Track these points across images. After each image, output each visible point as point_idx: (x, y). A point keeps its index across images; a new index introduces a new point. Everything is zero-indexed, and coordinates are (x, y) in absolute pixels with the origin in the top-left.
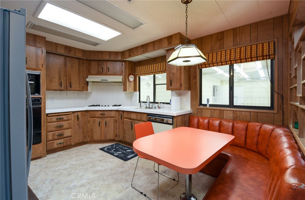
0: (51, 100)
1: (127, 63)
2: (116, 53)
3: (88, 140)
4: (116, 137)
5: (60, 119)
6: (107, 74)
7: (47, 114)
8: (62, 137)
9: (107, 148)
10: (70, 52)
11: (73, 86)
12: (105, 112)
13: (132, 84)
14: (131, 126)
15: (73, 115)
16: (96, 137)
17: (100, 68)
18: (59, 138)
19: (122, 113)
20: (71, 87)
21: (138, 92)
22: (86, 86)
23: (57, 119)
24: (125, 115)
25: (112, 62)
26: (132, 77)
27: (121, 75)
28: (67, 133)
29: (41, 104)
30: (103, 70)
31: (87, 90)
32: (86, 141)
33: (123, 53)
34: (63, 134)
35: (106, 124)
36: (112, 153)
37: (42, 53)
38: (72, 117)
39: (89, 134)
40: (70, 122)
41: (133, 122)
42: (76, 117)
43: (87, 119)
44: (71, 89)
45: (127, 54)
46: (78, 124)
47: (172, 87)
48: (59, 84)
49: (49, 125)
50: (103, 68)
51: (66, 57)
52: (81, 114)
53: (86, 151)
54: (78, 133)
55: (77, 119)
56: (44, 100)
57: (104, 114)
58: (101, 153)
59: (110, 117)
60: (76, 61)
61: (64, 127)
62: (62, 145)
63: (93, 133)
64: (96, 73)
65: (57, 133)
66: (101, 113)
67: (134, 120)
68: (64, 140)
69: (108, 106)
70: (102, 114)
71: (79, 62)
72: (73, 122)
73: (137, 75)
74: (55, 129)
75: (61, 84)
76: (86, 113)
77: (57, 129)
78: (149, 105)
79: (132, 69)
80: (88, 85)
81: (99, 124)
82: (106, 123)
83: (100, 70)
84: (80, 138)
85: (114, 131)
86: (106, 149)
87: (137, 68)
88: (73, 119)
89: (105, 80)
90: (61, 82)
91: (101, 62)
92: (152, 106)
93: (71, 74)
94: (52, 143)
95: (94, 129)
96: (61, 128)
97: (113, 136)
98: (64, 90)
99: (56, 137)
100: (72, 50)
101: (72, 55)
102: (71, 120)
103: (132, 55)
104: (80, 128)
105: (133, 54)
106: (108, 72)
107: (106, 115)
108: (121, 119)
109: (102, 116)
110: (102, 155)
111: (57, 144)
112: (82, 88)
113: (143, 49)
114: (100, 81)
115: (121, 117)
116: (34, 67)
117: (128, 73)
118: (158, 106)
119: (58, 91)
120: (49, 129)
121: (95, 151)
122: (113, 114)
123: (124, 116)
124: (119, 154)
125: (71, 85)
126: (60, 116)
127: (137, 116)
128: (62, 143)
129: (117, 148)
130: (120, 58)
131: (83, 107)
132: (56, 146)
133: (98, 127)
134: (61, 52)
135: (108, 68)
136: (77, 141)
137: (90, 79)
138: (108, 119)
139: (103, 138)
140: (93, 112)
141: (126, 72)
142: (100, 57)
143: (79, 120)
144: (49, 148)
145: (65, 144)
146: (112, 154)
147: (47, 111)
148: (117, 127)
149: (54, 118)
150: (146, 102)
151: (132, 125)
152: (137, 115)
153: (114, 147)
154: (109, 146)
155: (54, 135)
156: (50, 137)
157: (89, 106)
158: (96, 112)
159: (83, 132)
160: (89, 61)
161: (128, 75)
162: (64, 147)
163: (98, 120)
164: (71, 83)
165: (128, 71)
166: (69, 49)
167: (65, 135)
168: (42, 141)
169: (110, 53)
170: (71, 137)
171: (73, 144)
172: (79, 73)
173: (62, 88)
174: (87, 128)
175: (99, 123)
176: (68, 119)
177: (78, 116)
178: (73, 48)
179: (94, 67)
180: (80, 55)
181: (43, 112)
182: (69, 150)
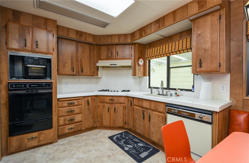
0: (66, 85)
1: (137, 45)
2: (125, 35)
3: (98, 126)
4: (125, 124)
5: (71, 104)
6: (116, 59)
7: (59, 99)
8: (73, 122)
9: (116, 136)
10: (81, 37)
11: (85, 71)
12: (114, 98)
13: (142, 68)
14: (142, 116)
15: (83, 99)
16: (106, 122)
17: (109, 53)
18: (70, 122)
19: (132, 99)
20: (82, 72)
21: (148, 77)
22: (96, 71)
23: (68, 104)
24: (136, 102)
25: (121, 46)
26: (142, 61)
27: (130, 59)
28: (78, 118)
29: (52, 88)
30: (112, 54)
31: (97, 75)
32: (96, 126)
33: (133, 35)
34: (74, 119)
35: (115, 111)
36: (122, 146)
37: (53, 37)
38: (83, 102)
39: (99, 119)
40: (80, 107)
41: (145, 111)
42: (87, 102)
43: (97, 104)
44: (83, 74)
45: (138, 35)
46: (88, 109)
47: (203, 69)
48: (71, 69)
49: (61, 110)
50: (112, 52)
51: (78, 42)
52: (91, 99)
53: (95, 139)
54: (89, 118)
55: (87, 104)
56: (55, 85)
57: (114, 100)
58: (110, 145)
59: (119, 103)
60: (88, 47)
61: (75, 111)
62: (73, 130)
63: (102, 119)
64: (106, 58)
65: (68, 118)
66: (111, 98)
67: (146, 109)
68: (74, 125)
69: (117, 91)
70: (111, 100)
71: (90, 48)
72: (83, 107)
73: (147, 58)
74: (66, 114)
75: (73, 69)
76: (96, 98)
77: (68, 114)
78: (163, 91)
79: (141, 52)
80: (98, 70)
81: (109, 110)
82: (115, 109)
83: (109, 55)
84: (90, 123)
85: (123, 118)
86: (115, 138)
87: (147, 51)
88: (83, 104)
89: (114, 64)
90: (73, 67)
91: (110, 47)
92: (167, 93)
93: (83, 60)
94: (63, 128)
95: (103, 114)
96: (72, 113)
97: (122, 123)
98: (76, 75)
99: (67, 122)
100: (83, 34)
101: (83, 39)
102: (82, 105)
103: (143, 34)
104: (90, 113)
105: (145, 33)
106: (118, 56)
107: (115, 100)
108: (131, 106)
109: (111, 102)
110: (111, 147)
111: (68, 129)
112: (93, 73)
113: (158, 24)
114: (109, 65)
115: (131, 104)
116: (45, 51)
117: (137, 57)
118: (176, 93)
119: (72, 76)
120: (61, 114)
121: (103, 140)
122: (122, 100)
123: (135, 104)
124: (130, 148)
125: (82, 70)
126: (71, 101)
127: (150, 105)
128: (73, 128)
129: (127, 138)
130: (129, 41)
131: (93, 91)
132: (67, 131)
133: (108, 113)
134: (73, 37)
135: (117, 52)
136: (87, 126)
137: (100, 63)
138: (117, 106)
139: (112, 125)
140: (103, 97)
141: (135, 55)
142: (109, 41)
143: (89, 105)
144: (60, 133)
145: (76, 130)
146: (122, 148)
147: (59, 96)
148: (127, 114)
149: (65, 103)
150: (158, 88)
151: (144, 114)
152: (150, 103)
153: (123, 136)
154: (118, 134)
155: (65, 120)
156: (62, 122)
157: (99, 91)
158: (105, 97)
159: (93, 117)
160: (99, 46)
161: (137, 58)
162: (75, 132)
163: (107, 106)
164: (82, 68)
165: (137, 54)
166: (80, 34)
167: (76, 121)
168: (53, 126)
169: (119, 36)
170: (82, 122)
171: (84, 129)
172: (90, 58)
173: (75, 73)
174: (97, 113)
175: (108, 108)
176: (79, 104)
177: (88, 101)
178: (84, 33)
179: (104, 52)
180: (90, 40)
181: (54, 96)
182: (80, 135)
